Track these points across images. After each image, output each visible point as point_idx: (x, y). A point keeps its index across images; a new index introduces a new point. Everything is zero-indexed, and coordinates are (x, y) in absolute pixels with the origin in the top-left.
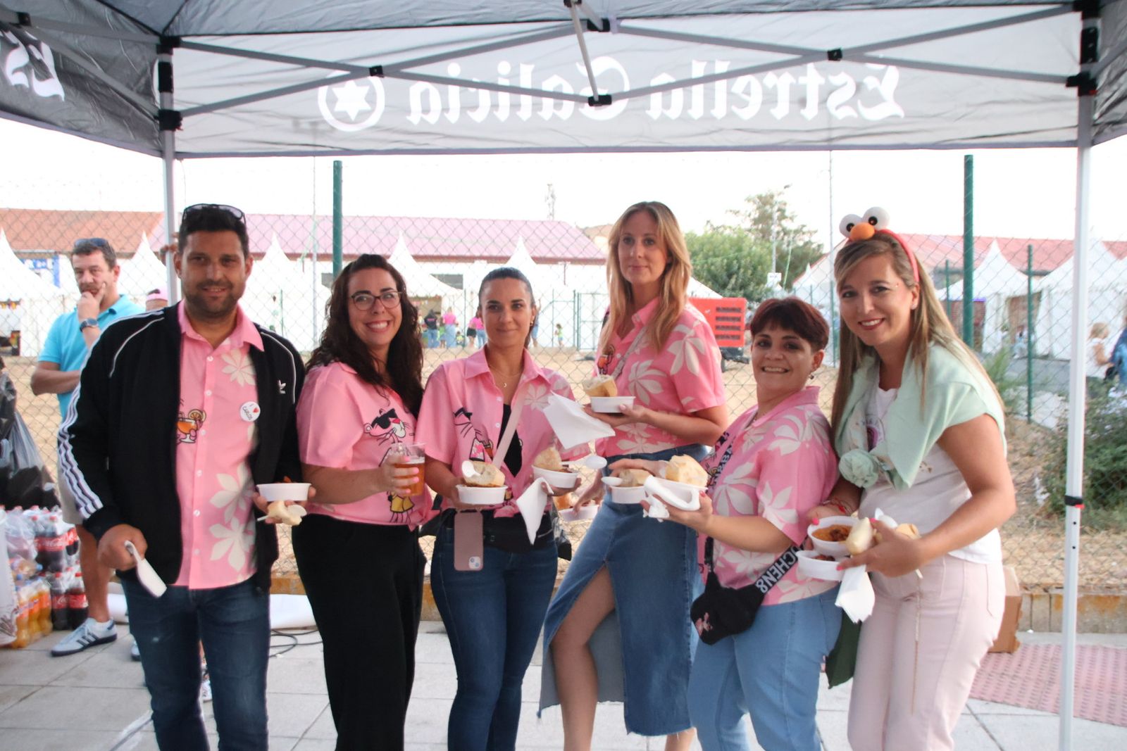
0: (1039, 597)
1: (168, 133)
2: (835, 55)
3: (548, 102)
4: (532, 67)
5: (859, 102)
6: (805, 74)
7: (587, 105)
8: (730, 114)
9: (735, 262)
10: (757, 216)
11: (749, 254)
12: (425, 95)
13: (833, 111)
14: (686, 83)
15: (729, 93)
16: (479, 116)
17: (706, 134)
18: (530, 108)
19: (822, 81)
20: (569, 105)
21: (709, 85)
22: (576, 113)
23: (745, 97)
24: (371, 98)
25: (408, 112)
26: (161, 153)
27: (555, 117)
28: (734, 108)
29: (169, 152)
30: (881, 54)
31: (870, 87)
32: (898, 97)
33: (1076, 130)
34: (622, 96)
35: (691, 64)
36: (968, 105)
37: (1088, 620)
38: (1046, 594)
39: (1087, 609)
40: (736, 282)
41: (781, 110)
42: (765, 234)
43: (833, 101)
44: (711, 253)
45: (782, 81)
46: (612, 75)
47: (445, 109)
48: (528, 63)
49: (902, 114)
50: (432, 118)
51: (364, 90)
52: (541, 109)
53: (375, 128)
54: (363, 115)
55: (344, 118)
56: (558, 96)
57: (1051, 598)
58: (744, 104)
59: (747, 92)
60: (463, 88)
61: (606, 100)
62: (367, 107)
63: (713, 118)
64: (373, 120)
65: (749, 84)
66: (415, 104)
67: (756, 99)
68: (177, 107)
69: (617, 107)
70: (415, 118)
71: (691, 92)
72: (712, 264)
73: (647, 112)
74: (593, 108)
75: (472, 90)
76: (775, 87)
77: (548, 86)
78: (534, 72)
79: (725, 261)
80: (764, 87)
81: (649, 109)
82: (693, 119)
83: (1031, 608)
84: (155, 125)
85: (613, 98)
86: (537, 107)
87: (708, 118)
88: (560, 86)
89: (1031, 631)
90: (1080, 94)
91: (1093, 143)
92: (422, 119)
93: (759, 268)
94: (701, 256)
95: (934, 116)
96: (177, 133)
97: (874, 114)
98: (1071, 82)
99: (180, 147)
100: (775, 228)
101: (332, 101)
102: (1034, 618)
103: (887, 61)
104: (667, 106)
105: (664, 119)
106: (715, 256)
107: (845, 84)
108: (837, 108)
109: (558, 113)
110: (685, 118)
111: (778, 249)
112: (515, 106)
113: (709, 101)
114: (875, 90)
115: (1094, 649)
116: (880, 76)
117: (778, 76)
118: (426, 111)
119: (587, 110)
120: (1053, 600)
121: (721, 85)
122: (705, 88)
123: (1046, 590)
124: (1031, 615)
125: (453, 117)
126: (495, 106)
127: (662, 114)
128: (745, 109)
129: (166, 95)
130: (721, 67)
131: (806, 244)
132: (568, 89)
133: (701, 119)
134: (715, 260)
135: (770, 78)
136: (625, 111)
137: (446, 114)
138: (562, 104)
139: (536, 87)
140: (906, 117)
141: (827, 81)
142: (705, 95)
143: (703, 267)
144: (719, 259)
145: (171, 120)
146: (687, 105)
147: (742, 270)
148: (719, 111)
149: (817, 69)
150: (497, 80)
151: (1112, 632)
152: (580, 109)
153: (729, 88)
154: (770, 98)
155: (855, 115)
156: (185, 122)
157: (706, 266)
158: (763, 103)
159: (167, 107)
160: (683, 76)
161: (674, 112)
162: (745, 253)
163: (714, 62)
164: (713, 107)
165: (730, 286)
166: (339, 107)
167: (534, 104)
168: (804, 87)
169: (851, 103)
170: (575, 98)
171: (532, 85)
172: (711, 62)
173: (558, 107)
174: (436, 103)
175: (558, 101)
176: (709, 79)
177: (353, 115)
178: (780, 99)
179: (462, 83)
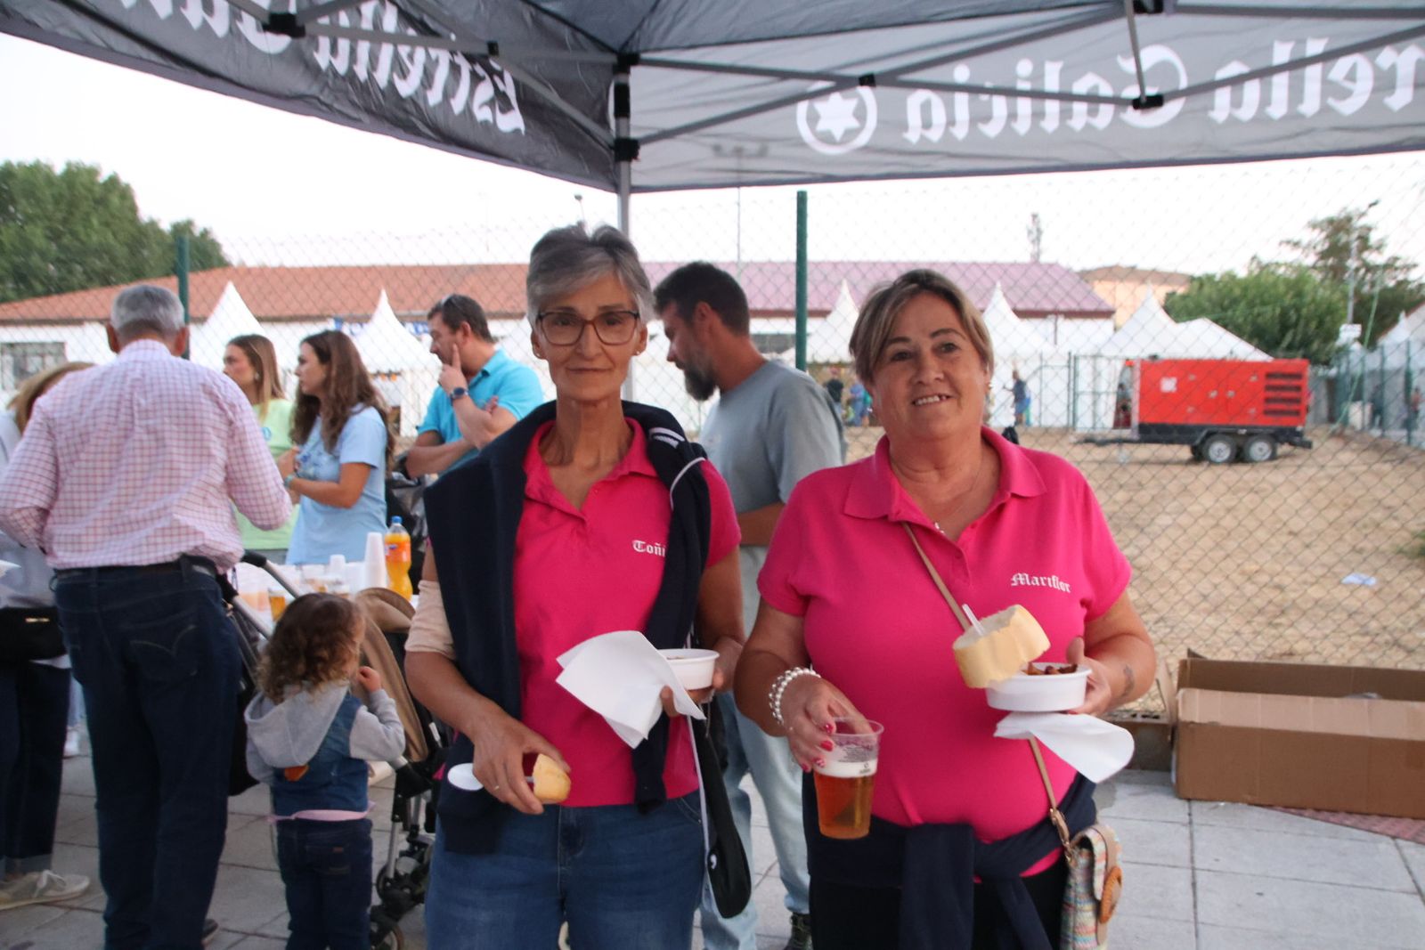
1: (623, 165)
3: (1080, 108)
4: (1058, 66)
7: (1130, 109)
8: (1325, 109)
9: (1292, 312)
10: (1326, 246)
11: (1313, 300)
12: (926, 108)
14: (1265, 73)
15: (1325, 81)
16: (992, 130)
17: (1291, 137)
18: (1057, 117)
20: (1106, 111)
21: (1297, 72)
22: (1116, 120)
23: (1348, 85)
24: (860, 114)
25: (905, 127)
26: (615, 187)
27: (1088, 127)
28: (1331, 101)
29: (624, 187)
34: (1176, 94)
35: (1272, 46)
40: (1294, 338)
42: (1337, 272)
44: (1258, 301)
46: (1164, 68)
47: (951, 122)
48: (1054, 59)
50: (935, 135)
51: (852, 104)
52: (1070, 117)
53: (866, 149)
54: (850, 134)
55: (827, 139)
56: (1093, 99)
58: (1345, 94)
59: (1351, 76)
60: (974, 96)
61: (1156, 101)
62: (854, 124)
63: (1301, 117)
64: (863, 139)
65: (1353, 69)
66: (914, 118)
67: (1364, 86)
68: (634, 135)
69: (1171, 109)
70: (913, 136)
72: (1259, 315)
73: (1210, 113)
74: (1138, 113)
75: (984, 97)
76: (1393, 68)
77: (1080, 87)
78: (1062, 71)
79: (1278, 311)
80: (1376, 68)
81: (1212, 108)
82: (1272, 119)
84: (609, 156)
85: (1165, 98)
86: (1066, 115)
87: (1293, 115)
88: (1096, 87)
92: (922, 136)
93: (1328, 318)
94: (1243, 304)
96: (634, 164)
99: (637, 180)
100: (1352, 263)
101: (813, 119)
104: (1237, 103)
105: (1232, 121)
106: (1264, 304)
109: (1093, 122)
110: (1261, 119)
111: (1357, 292)
112: (1038, 115)
113: (1296, 94)
117: (1399, 51)
118: (927, 125)
119: (1132, 116)
121: (1313, 72)
122: (1290, 78)
125: (960, 132)
126: (1012, 116)
127: (1231, 117)
128: (1348, 101)
129: (623, 121)
130: (1315, 47)
131: (1400, 283)
132: (1106, 90)
133: (1284, 119)
134: (1264, 309)
135: (1386, 56)
136: (1180, 114)
137: (951, 129)
138: (1098, 110)
139: (1066, 89)
142: (1291, 87)
143: (1245, 320)
144: (1269, 309)
145: (627, 149)
146: (1265, 101)
147: (1302, 323)
148: (1310, 105)
150: (1015, 84)
152: (1122, 116)
153: (1325, 72)
154: (1385, 82)
156: (644, 151)
157: (1250, 317)
158: (1375, 90)
159: (623, 134)
160: (1261, 64)
161: (1247, 112)
162: (1308, 299)
163: (1304, 41)
164: (1301, 101)
165: (1285, 344)
166: (822, 126)
167: (1062, 112)
170: (1117, 101)
171: (1060, 85)
172: (1301, 42)
173: (1092, 113)
174: (939, 116)
175: (1093, 106)
176: (1297, 64)
177: (838, 134)
178: (1399, 82)
179: (972, 89)
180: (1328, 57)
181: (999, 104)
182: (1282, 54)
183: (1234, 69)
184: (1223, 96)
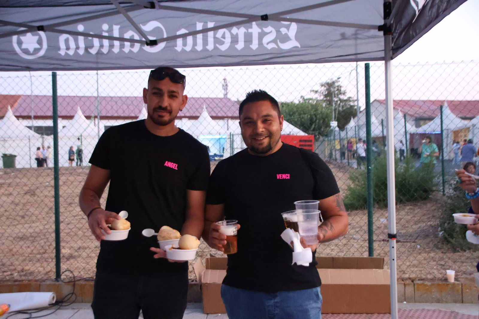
0: (409, 285)
2: (265, 18)
4: (118, 27)
5: (278, 41)
6: (251, 27)
8: (216, 48)
12: (67, 41)
13: (265, 45)
14: (194, 33)
15: (215, 38)
17: (204, 58)
18: (119, 47)
19: (260, 31)
21: (205, 34)
22: (141, 49)
24: (40, 42)
25: (59, 49)
27: (131, 51)
28: (217, 45)
30: (288, 17)
31: (283, 33)
32: (297, 38)
33: (384, 52)
34: (163, 40)
35: (196, 24)
36: (331, 41)
37: (434, 296)
38: (412, 283)
39: (433, 291)
40: (315, 127)
41: (240, 46)
42: (330, 102)
43: (266, 40)
45: (240, 32)
47: (78, 48)
48: (116, 24)
49: (299, 46)
50: (71, 53)
51: (36, 38)
52: (124, 47)
53: (43, 57)
54: (37, 51)
55: (26, 52)
56: (132, 41)
57: (414, 285)
58: (222, 43)
59: (224, 37)
61: (154, 43)
62: (38, 46)
63: (208, 50)
64: (42, 53)
65: (224, 33)
66: (62, 45)
67: (228, 40)
69: (161, 46)
70: (62, 53)
71: (196, 37)
73: (175, 48)
76: (237, 34)
77: (127, 36)
78: (120, 29)
80: (231, 34)
82: (197, 51)
83: (405, 290)
85: (158, 41)
86: (122, 46)
87: (205, 50)
88: (133, 36)
89: (405, 302)
90: (385, 34)
91: (392, 59)
92: (66, 53)
95: (315, 47)
97: (286, 46)
98: (380, 28)
101: (20, 43)
102: (406, 295)
103: (291, 20)
104: (185, 44)
105: (183, 51)
107: (271, 32)
108: (268, 44)
109: (132, 49)
112: (111, 46)
113: (205, 42)
114: (286, 34)
115: (434, 311)
116: (288, 27)
117: (238, 29)
118: (68, 48)
120: (416, 286)
121: (211, 34)
122: (203, 36)
123: (413, 281)
124: (405, 294)
125: (81, 52)
126: (102, 46)
128: (223, 46)
130: (211, 25)
131: (351, 106)
132: (137, 37)
133: (201, 51)
135: (234, 30)
136: (164, 48)
137: (78, 51)
138: (134, 45)
139: (121, 37)
140: (301, 47)
141: (262, 30)
142: (203, 39)
146: (195, 44)
148: (210, 47)
149: (257, 25)
150: (102, 33)
151: (446, 302)
152: (143, 48)
153: (215, 34)
154: (235, 40)
155: (276, 47)
158: (231, 42)
160: (192, 30)
161: (188, 48)
163: (207, 23)
164: (207, 45)
166: (24, 46)
167: (121, 45)
168: (251, 34)
169: (274, 41)
171: (119, 35)
172: (206, 23)
173: (132, 46)
174: (72, 45)
175: (132, 43)
176: (205, 31)
177: (31, 50)
178: (239, 40)
179: (85, 35)
180: (215, 29)
181: (96, 41)
182: (199, 26)
183: (183, 31)
184: (180, 41)
